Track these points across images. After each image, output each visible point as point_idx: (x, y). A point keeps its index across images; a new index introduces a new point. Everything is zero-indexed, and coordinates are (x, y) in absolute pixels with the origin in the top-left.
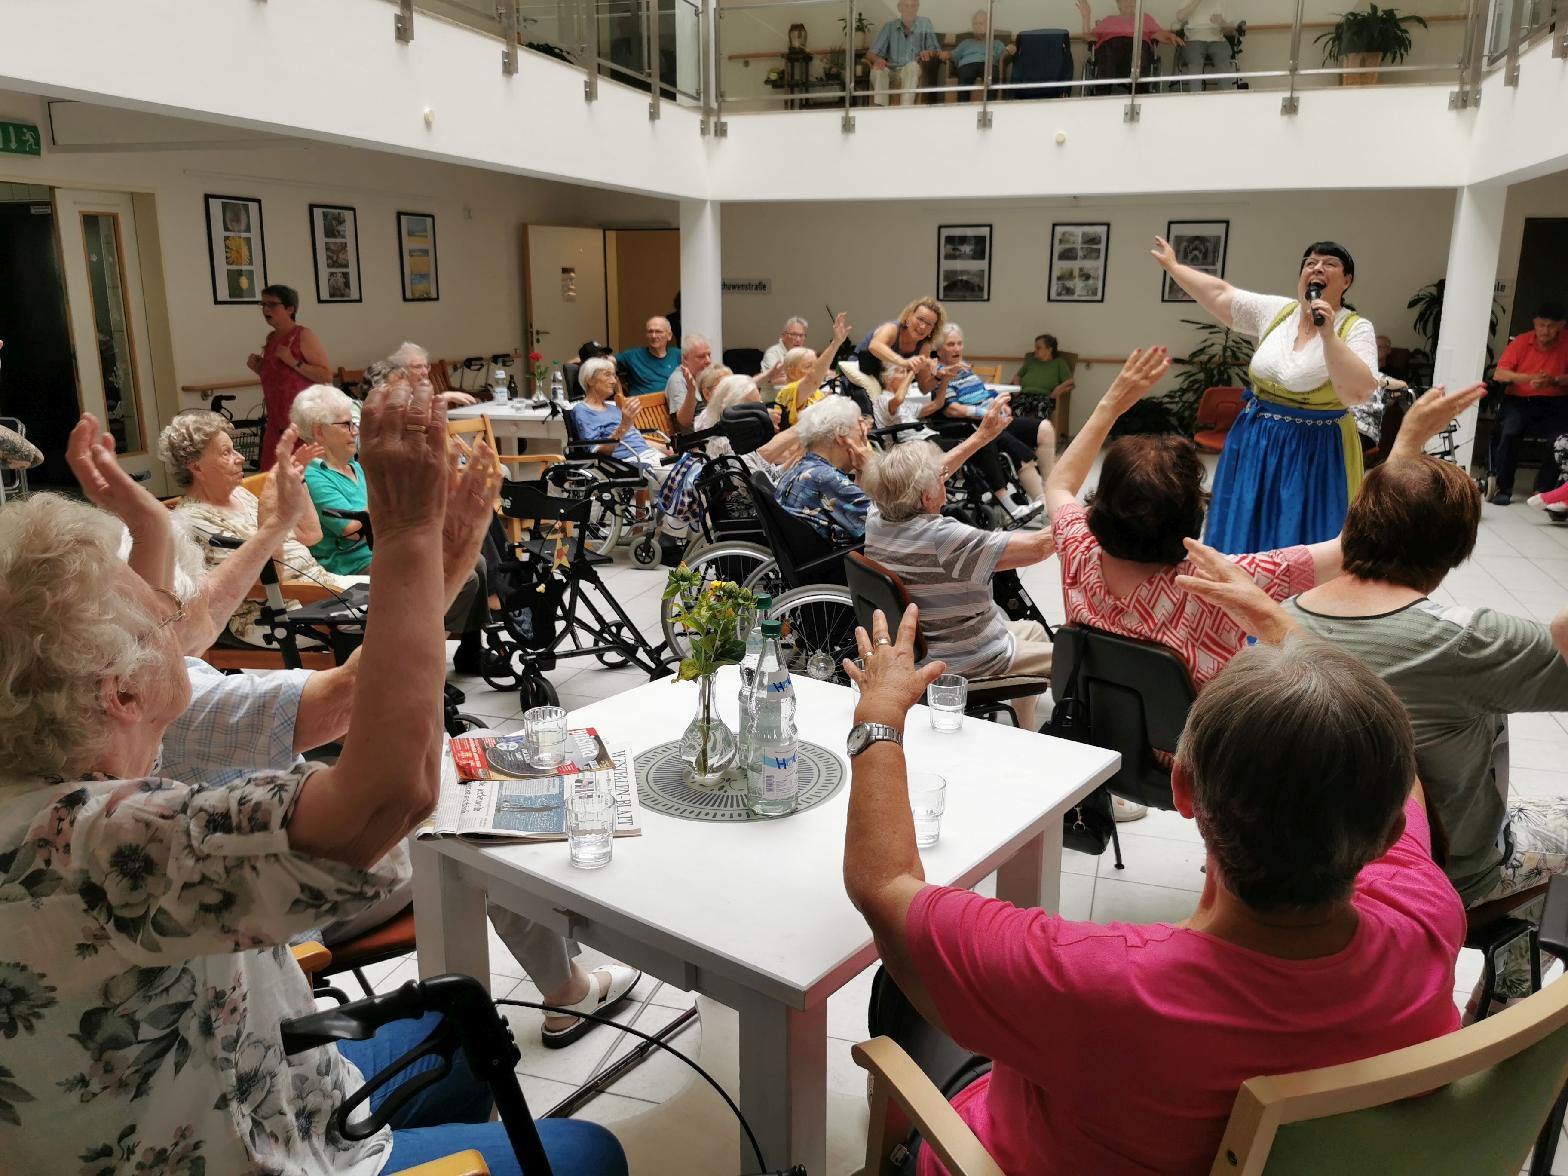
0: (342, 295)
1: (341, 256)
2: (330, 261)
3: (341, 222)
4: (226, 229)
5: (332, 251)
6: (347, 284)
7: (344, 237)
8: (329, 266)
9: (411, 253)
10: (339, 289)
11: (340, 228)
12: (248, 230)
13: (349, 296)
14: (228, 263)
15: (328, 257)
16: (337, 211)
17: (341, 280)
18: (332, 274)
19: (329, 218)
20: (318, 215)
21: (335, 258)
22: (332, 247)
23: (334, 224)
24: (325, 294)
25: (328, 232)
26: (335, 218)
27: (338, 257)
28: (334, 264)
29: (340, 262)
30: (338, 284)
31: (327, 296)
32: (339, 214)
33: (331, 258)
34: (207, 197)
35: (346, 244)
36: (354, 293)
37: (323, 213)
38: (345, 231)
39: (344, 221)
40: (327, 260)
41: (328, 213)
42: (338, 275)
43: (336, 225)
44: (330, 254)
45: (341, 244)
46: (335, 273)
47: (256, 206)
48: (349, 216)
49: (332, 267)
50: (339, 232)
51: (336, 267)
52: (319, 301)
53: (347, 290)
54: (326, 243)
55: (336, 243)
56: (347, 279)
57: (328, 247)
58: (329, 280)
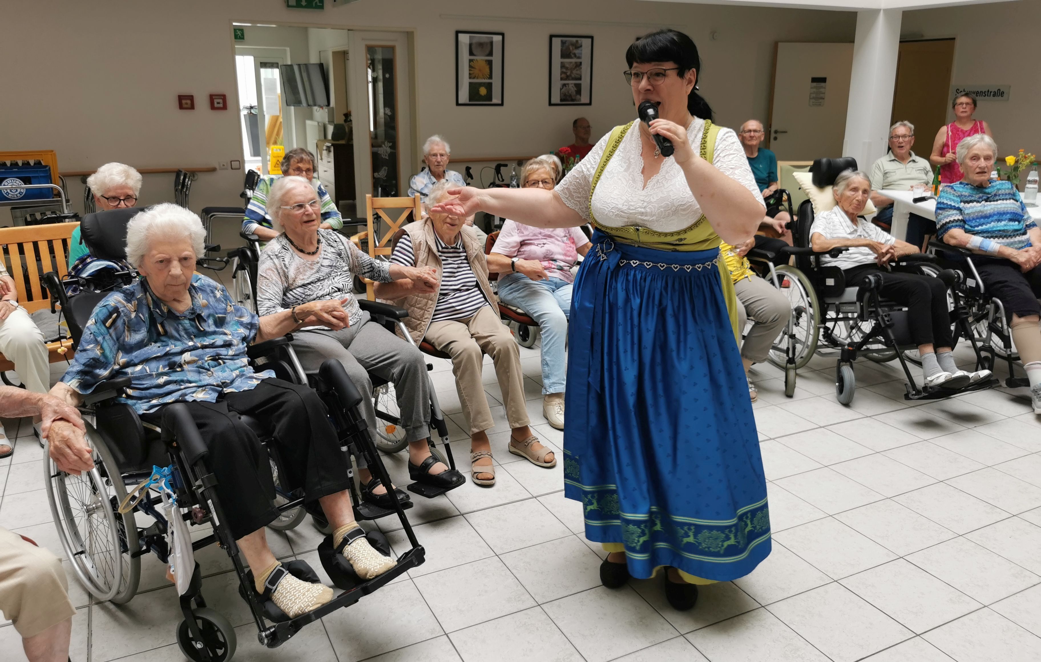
0: (573, 100)
1: (574, 72)
2: (563, 76)
3: (578, 46)
4: (471, 53)
5: (567, 68)
6: (579, 92)
7: (579, 58)
8: (562, 79)
10: (570, 96)
11: (577, 51)
12: (491, 54)
13: (580, 100)
14: (470, 78)
15: (562, 73)
16: (574, 40)
17: (573, 89)
18: (564, 85)
19: (567, 44)
20: (557, 42)
21: (568, 74)
22: (567, 66)
23: (571, 49)
24: (556, 99)
25: (565, 54)
26: (572, 44)
27: (572, 72)
28: (567, 78)
29: (573, 76)
30: (570, 92)
31: (558, 101)
32: (577, 41)
33: (565, 73)
34: (457, 33)
35: (581, 63)
36: (584, 99)
37: (562, 41)
38: (581, 54)
39: (581, 46)
40: (561, 75)
41: (566, 41)
42: (571, 86)
43: (573, 50)
44: (564, 70)
45: (576, 63)
46: (568, 84)
47: (500, 37)
48: (586, 43)
49: (565, 79)
50: (575, 54)
51: (569, 80)
52: (550, 104)
53: (578, 96)
54: (562, 63)
55: (571, 63)
56: (578, 88)
57: (563, 66)
58: (561, 89)
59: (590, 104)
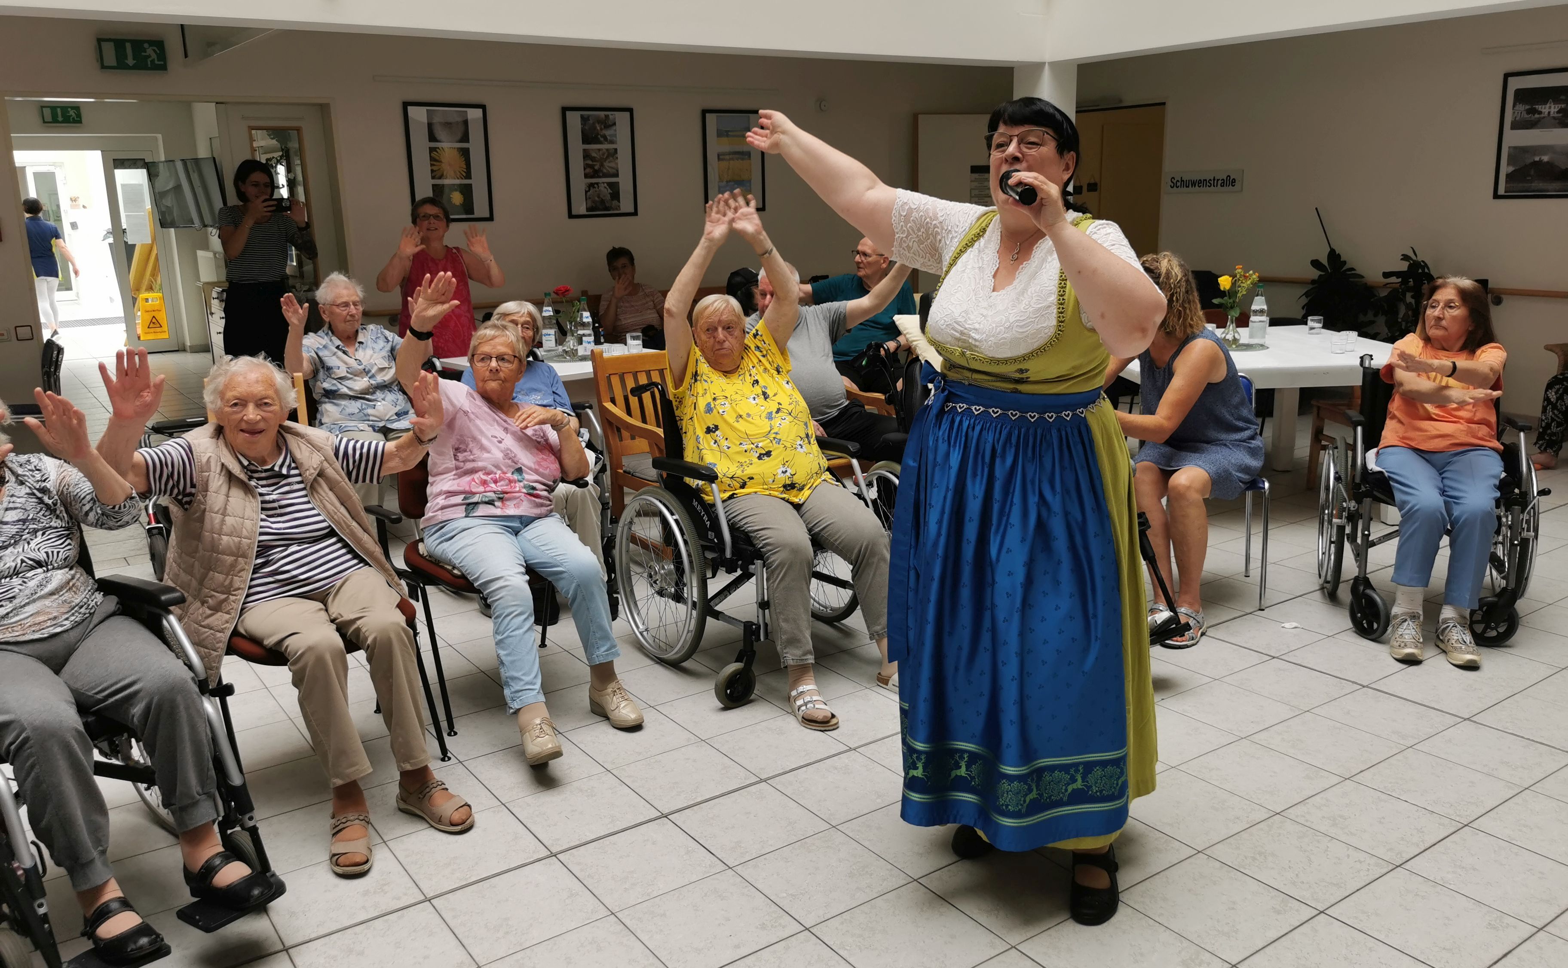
0: (607, 209)
1: (606, 164)
2: (589, 171)
3: (608, 124)
4: (432, 138)
5: (593, 159)
6: (615, 195)
7: (612, 142)
8: (586, 176)
9: (720, 157)
10: (602, 202)
11: (608, 133)
12: (465, 138)
13: (618, 208)
14: (433, 178)
15: (586, 166)
16: (602, 114)
17: (605, 191)
18: (591, 185)
19: (591, 122)
20: (574, 119)
21: (596, 168)
22: (594, 155)
23: (599, 128)
24: (580, 208)
25: (588, 137)
26: (599, 121)
27: (602, 165)
28: (596, 174)
29: (605, 171)
30: (601, 196)
31: (583, 210)
32: (607, 116)
33: (591, 166)
34: (406, 105)
35: (616, 150)
36: (626, 205)
37: (582, 117)
38: (615, 136)
39: (615, 124)
40: (585, 169)
41: (589, 116)
42: (602, 187)
43: (601, 129)
44: (590, 162)
45: (607, 150)
46: (597, 184)
47: (479, 112)
48: (622, 119)
49: (592, 177)
50: (605, 137)
51: (600, 177)
52: (571, 216)
53: (615, 202)
54: (584, 150)
55: (599, 150)
56: (615, 190)
57: (586, 155)
58: (586, 192)
59: (635, 213)
